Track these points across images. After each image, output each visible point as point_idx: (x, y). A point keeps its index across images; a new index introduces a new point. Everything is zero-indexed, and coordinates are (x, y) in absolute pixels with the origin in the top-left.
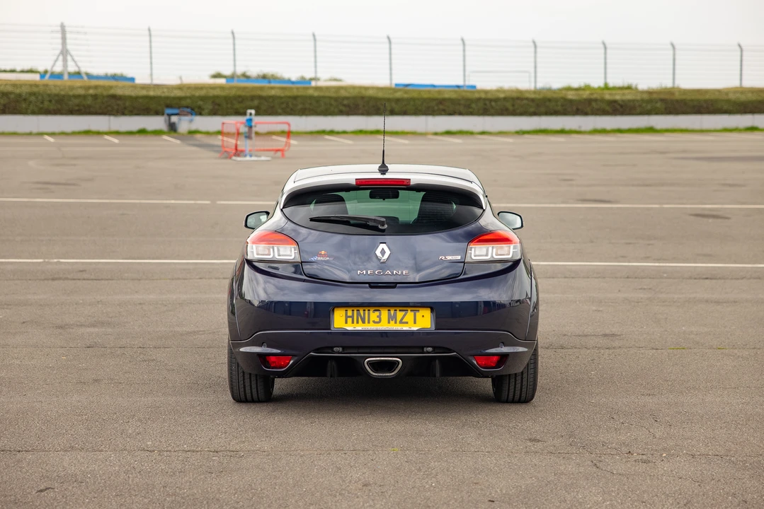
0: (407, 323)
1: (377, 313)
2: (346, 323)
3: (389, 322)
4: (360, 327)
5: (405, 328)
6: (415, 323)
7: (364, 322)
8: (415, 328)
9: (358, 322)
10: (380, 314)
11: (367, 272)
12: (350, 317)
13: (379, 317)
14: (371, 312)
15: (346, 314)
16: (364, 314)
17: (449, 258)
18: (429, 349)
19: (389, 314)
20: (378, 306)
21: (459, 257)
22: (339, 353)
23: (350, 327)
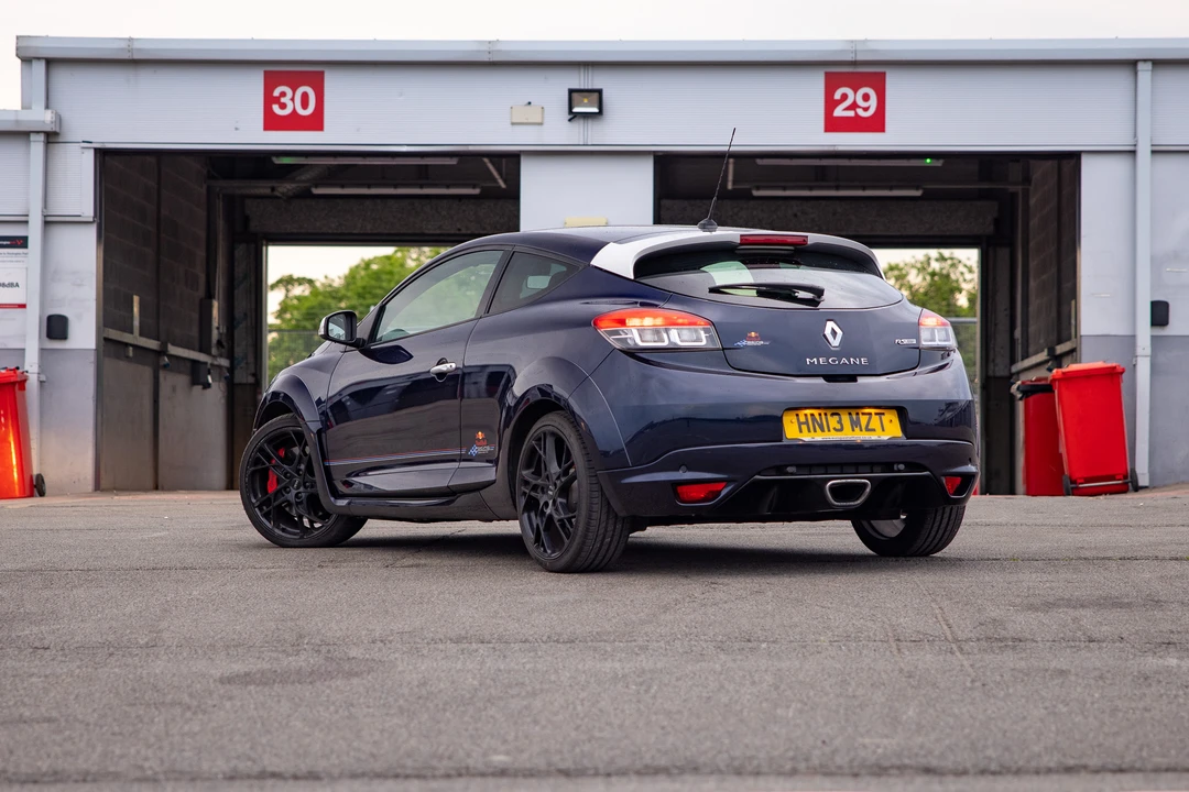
0: (874, 430)
1: (836, 418)
2: (801, 431)
3: (853, 430)
4: (819, 437)
5: (874, 437)
6: (883, 430)
7: (823, 430)
8: (885, 437)
9: (815, 431)
10: (840, 419)
11: (818, 361)
12: (803, 423)
13: (840, 422)
14: (829, 416)
15: (798, 420)
16: (821, 419)
17: (906, 341)
18: (902, 467)
19: (852, 420)
20: (835, 408)
21: (914, 341)
22: (792, 474)
23: (807, 437)
